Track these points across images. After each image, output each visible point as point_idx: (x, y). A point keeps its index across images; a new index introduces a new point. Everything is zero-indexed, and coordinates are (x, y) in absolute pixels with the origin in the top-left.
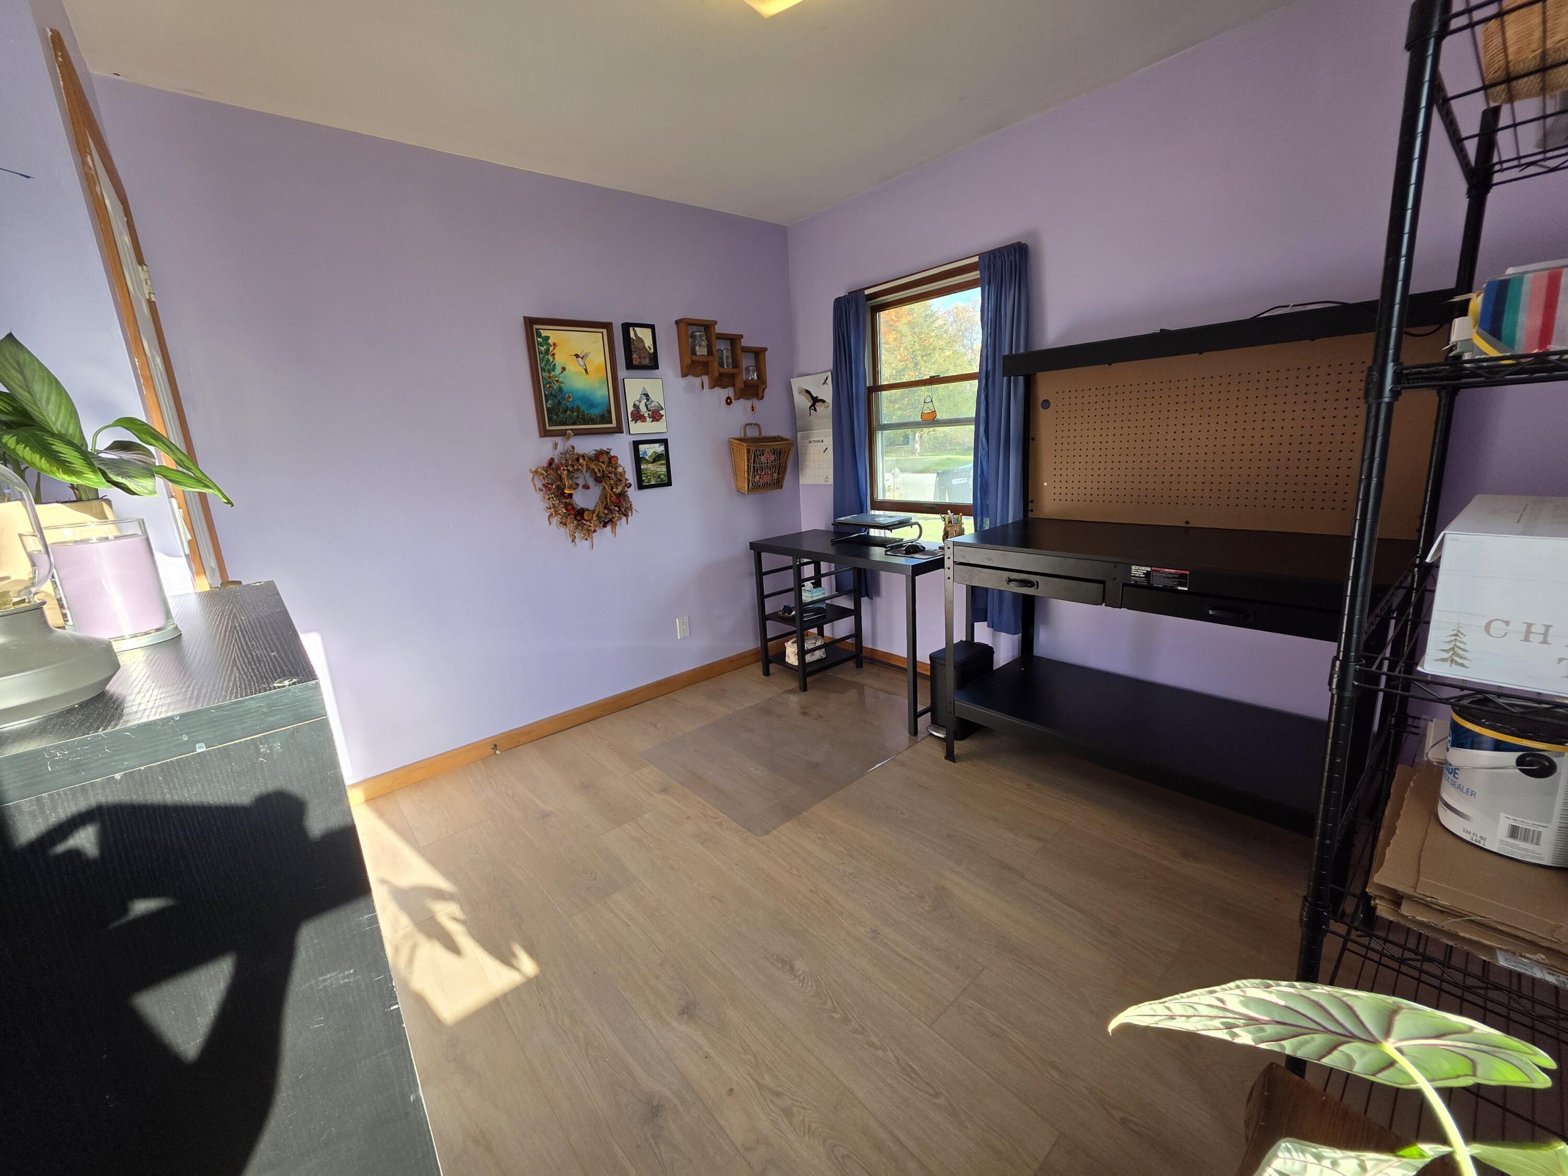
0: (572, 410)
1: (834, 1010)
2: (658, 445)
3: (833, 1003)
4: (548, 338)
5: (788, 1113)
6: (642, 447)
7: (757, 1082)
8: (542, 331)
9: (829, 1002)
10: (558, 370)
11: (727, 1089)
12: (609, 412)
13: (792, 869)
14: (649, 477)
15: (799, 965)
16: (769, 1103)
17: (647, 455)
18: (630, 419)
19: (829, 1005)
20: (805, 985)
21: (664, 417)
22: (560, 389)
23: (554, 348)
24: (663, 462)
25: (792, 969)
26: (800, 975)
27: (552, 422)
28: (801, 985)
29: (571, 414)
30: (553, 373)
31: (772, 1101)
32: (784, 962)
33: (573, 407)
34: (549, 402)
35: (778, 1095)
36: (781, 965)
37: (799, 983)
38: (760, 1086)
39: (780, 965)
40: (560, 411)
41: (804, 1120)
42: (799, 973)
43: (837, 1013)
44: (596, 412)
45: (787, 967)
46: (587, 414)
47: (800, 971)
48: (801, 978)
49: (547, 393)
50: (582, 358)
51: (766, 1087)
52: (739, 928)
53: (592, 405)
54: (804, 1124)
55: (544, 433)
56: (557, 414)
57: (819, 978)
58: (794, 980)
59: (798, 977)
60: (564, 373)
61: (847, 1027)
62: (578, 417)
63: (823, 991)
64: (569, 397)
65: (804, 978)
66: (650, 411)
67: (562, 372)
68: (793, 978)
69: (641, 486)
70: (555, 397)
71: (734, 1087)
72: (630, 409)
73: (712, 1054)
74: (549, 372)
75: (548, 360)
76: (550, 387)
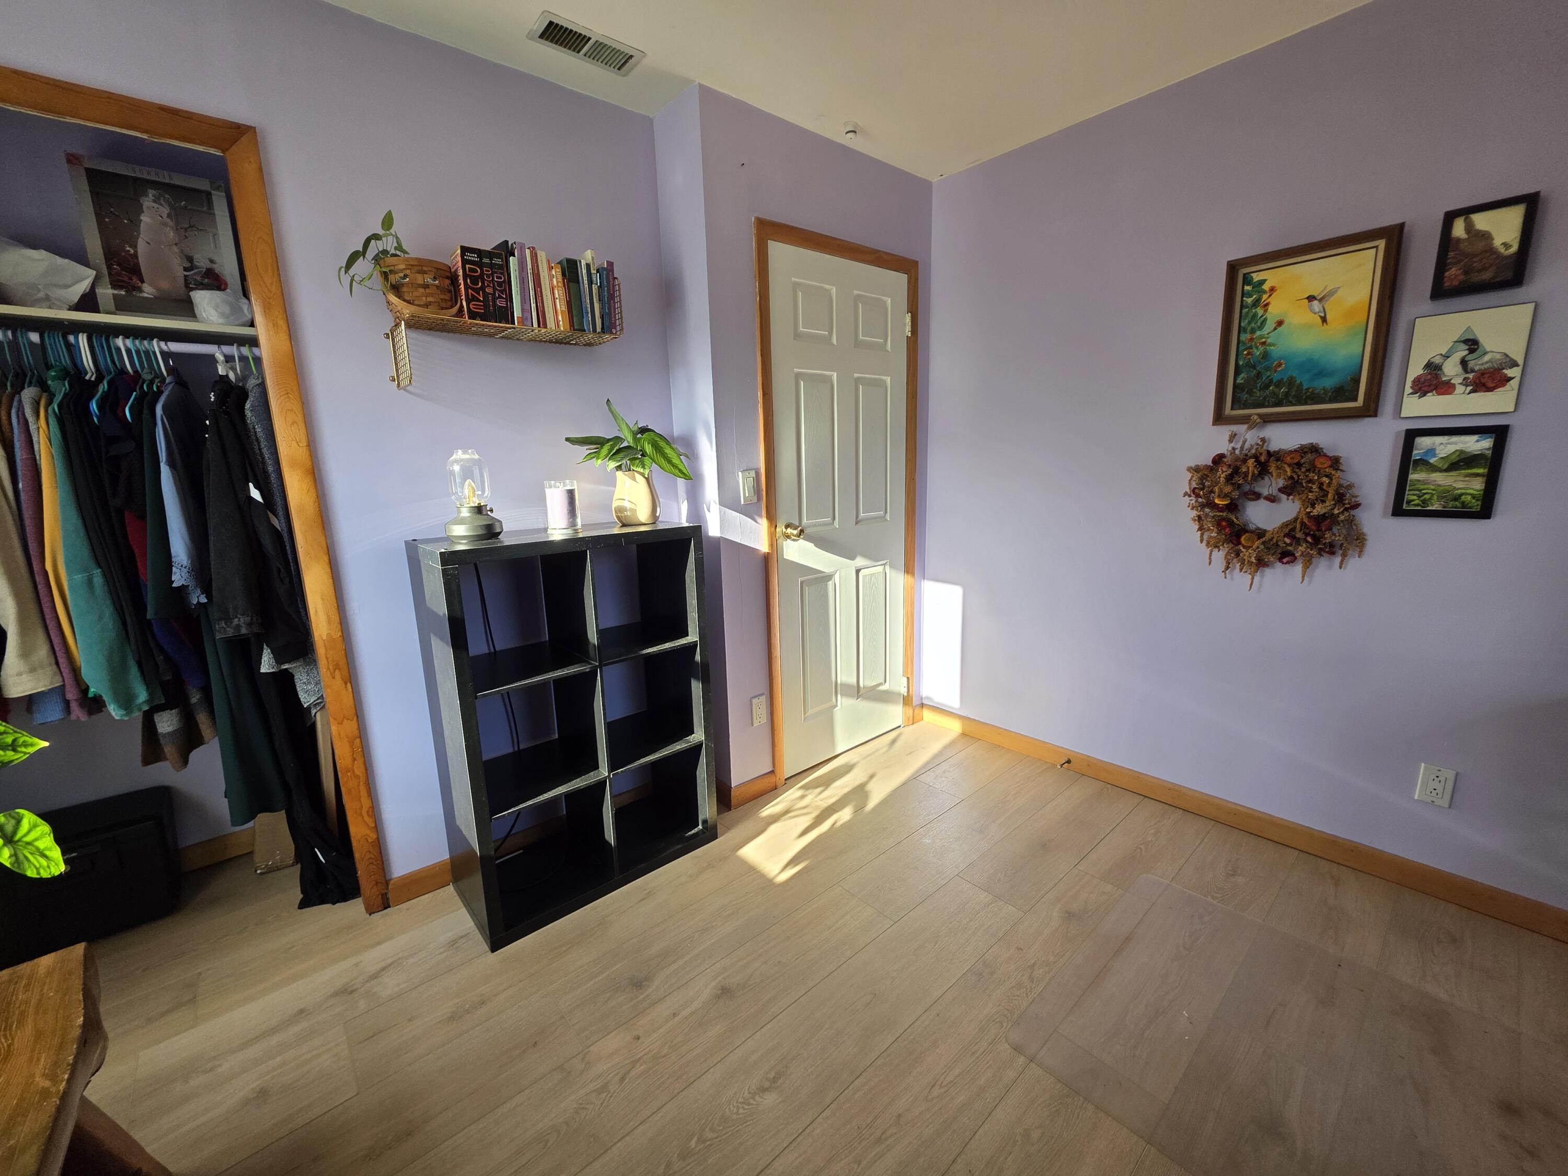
0: (1279, 384)
1: (701, 1140)
2: (1476, 437)
3: (709, 1140)
4: (1263, 282)
5: (604, 1088)
6: (1424, 442)
7: (639, 1059)
8: (1254, 275)
9: (714, 1135)
10: (1270, 325)
11: (641, 1035)
12: (1357, 381)
13: (941, 1087)
14: (1427, 496)
15: (770, 1099)
16: (618, 1071)
17: (1435, 456)
18: (1408, 390)
19: (709, 1134)
20: (740, 1105)
21: (1514, 383)
22: (1265, 355)
23: (1270, 296)
24: (1481, 471)
25: (763, 1090)
26: (754, 1100)
27: (1236, 403)
28: (740, 1100)
29: (1276, 390)
30: (1258, 333)
31: (618, 1073)
32: (775, 1080)
33: (1282, 379)
34: (1242, 375)
35: (622, 1079)
36: (772, 1077)
37: (743, 1097)
38: (634, 1063)
39: (772, 1075)
40: (1256, 388)
41: (591, 1103)
42: (757, 1098)
43: (697, 1143)
44: (1328, 383)
45: (767, 1084)
46: (1307, 389)
47: (761, 1100)
48: (752, 1101)
49: (1241, 363)
50: (1320, 300)
51: (633, 1067)
52: (827, 1026)
53: (1321, 373)
54: (588, 1104)
55: (1219, 418)
56: (1250, 392)
57: (748, 1123)
58: (749, 1093)
59: (753, 1098)
60: (1279, 329)
61: (676, 1155)
62: (1287, 394)
63: (729, 1127)
64: (1280, 365)
65: (749, 1104)
66: (1472, 371)
67: (1275, 329)
68: (752, 1091)
69: (1399, 510)
70: (1254, 367)
71: (640, 1041)
72: (1416, 370)
73: (676, 1019)
74: (1253, 331)
75: (1255, 315)
76: (1248, 354)
